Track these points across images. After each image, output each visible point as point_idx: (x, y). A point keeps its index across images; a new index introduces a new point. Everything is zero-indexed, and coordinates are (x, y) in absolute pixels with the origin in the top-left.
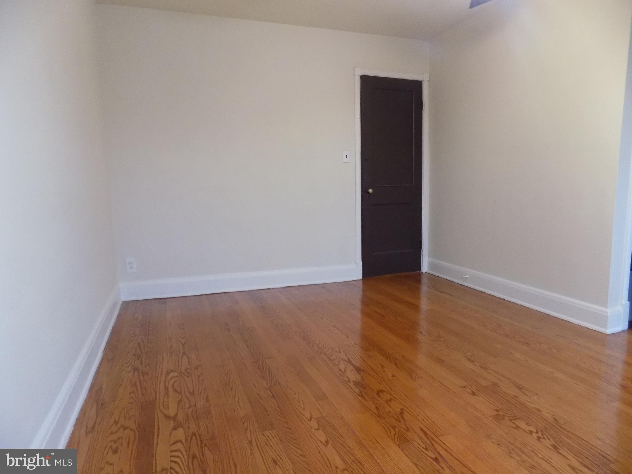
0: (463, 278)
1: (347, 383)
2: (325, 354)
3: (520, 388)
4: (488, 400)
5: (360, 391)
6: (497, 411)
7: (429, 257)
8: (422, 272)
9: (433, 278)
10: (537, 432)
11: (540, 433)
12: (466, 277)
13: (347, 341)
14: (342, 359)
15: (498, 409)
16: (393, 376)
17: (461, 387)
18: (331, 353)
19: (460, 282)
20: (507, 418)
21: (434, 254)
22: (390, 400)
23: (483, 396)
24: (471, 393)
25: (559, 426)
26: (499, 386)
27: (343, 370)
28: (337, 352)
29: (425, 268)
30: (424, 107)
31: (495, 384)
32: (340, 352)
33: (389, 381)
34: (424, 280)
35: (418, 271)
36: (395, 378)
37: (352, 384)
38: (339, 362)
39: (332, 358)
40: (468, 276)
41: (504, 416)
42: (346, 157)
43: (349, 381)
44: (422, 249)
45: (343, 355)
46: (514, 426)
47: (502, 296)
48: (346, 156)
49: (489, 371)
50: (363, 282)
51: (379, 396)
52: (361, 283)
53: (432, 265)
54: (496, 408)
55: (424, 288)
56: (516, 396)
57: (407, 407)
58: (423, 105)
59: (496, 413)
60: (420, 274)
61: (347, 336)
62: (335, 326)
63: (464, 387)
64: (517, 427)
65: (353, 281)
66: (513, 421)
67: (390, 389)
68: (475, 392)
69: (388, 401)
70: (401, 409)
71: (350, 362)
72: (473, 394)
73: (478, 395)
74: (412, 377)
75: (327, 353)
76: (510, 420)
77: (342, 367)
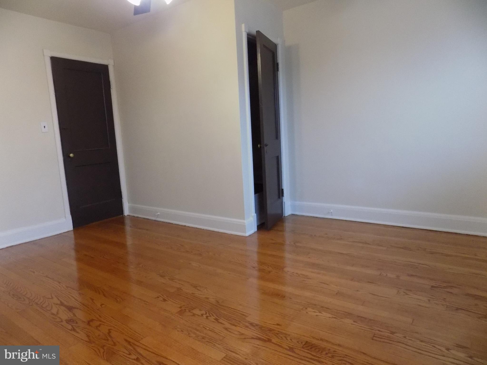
0: (155, 215)
1: (59, 323)
2: (37, 304)
3: (195, 287)
4: (175, 302)
5: (72, 326)
6: (181, 307)
7: (128, 203)
8: (125, 216)
9: (134, 219)
10: (206, 314)
11: (208, 314)
12: (158, 214)
13: (59, 286)
14: (54, 303)
15: (181, 306)
16: (101, 305)
17: (155, 298)
18: (43, 301)
19: (153, 218)
20: (187, 310)
21: (132, 200)
22: (100, 325)
23: (171, 300)
24: (163, 300)
25: (219, 305)
26: (182, 290)
27: (55, 313)
28: (49, 299)
29: (127, 212)
30: (111, 86)
31: (179, 289)
32: (52, 298)
33: (98, 310)
34: (128, 222)
35: (121, 215)
36: (103, 306)
37: (64, 323)
38: (52, 307)
39: (44, 306)
40: (159, 213)
41: (185, 309)
42: (45, 128)
43: (62, 321)
44: (123, 197)
45: (55, 300)
46: (192, 314)
47: (184, 224)
48: (45, 126)
49: (175, 281)
50: (74, 233)
51: (90, 325)
52: (72, 233)
53: (132, 209)
54: (179, 306)
55: (128, 228)
56: (193, 293)
57: (114, 327)
58: (111, 84)
59: (180, 309)
60: (123, 217)
61: (59, 283)
62: (47, 276)
63: (158, 297)
64: (194, 315)
65: (64, 233)
66: (191, 311)
67: (100, 316)
68: (165, 298)
69: (97, 327)
70: (109, 330)
71: (62, 304)
72: (165, 300)
73: (168, 300)
74: (117, 301)
75: (39, 303)
76: (189, 311)
77: (54, 311)
